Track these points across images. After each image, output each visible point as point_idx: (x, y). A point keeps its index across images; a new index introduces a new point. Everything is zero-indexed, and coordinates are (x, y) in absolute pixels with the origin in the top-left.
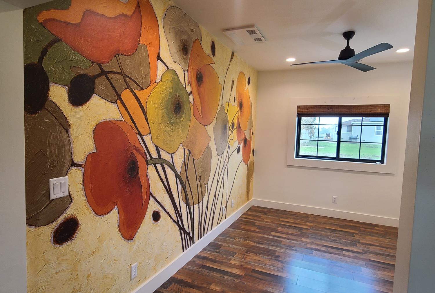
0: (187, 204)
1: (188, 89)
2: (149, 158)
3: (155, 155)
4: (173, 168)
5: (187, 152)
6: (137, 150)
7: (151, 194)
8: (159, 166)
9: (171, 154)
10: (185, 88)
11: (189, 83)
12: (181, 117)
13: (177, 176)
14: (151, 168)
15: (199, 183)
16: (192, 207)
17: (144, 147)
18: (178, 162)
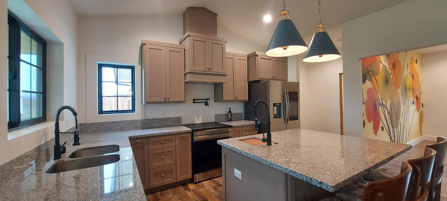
0: (392, 127)
1: (390, 72)
2: (379, 103)
3: (381, 102)
4: (386, 108)
5: (391, 101)
6: (377, 99)
7: (381, 118)
8: (382, 106)
9: (386, 102)
11: (390, 69)
12: (388, 85)
13: (388, 113)
14: (380, 107)
15: (396, 118)
16: (394, 129)
18: (388, 105)
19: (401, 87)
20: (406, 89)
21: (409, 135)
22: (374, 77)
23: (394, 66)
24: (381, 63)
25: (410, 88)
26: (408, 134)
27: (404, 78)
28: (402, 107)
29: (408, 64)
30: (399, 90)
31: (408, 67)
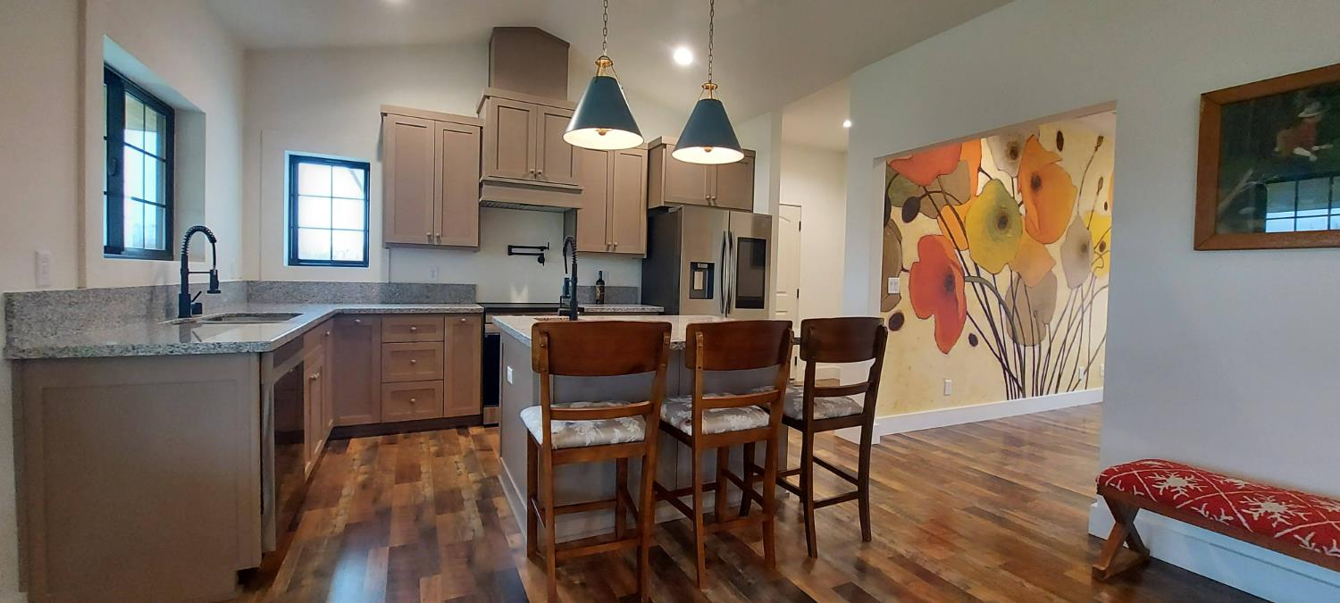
0: (1015, 340)
1: (1018, 198)
2: (966, 275)
3: (973, 273)
4: (995, 291)
5: (1015, 275)
6: (954, 264)
7: (967, 314)
8: (977, 285)
9: (993, 275)
10: (1014, 198)
11: (1020, 191)
12: (1007, 232)
13: (1000, 302)
14: (968, 285)
15: (1034, 319)
16: (1022, 348)
17: (962, 263)
18: (1003, 282)
19: (1063, 239)
20: (1084, 248)
21: (1087, 370)
22: (951, 207)
23: (1036, 184)
24: (983, 172)
25: (1102, 247)
26: (1082, 368)
27: (1078, 217)
28: (1063, 293)
29: (1101, 179)
30: (1054, 249)
31: (1100, 188)
